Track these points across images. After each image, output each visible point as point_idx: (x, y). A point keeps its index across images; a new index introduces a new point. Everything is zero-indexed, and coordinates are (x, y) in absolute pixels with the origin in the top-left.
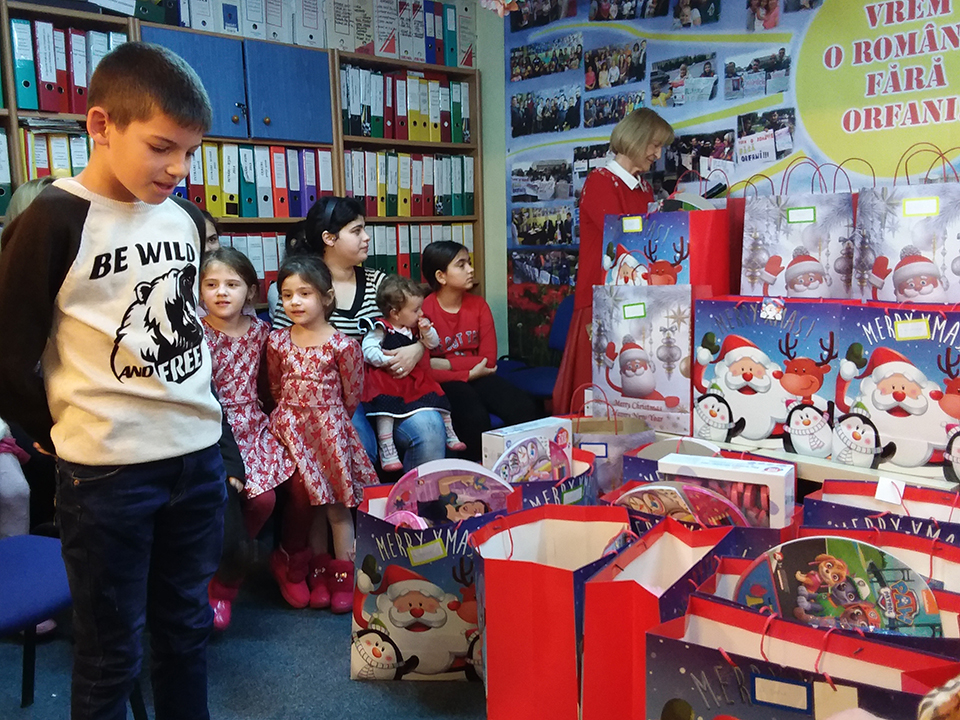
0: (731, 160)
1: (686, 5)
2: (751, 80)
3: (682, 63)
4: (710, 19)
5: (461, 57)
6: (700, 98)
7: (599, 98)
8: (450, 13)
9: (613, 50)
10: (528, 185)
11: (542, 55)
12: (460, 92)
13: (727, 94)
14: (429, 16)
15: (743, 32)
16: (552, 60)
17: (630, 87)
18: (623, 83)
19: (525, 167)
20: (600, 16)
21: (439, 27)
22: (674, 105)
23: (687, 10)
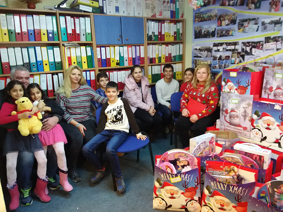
0: (262, 50)
1: (250, 3)
2: (270, 27)
3: (248, 20)
4: (257, 7)
5: (180, 15)
6: (253, 31)
7: (222, 29)
8: (177, 3)
9: (227, 15)
10: (199, 53)
11: (204, 15)
12: (180, 25)
13: (262, 30)
14: (172, 4)
15: (268, 12)
16: (208, 17)
17: (231, 26)
18: (229, 25)
19: (198, 48)
20: (223, 4)
21: (174, 7)
22: (245, 32)
23: (250, 5)
